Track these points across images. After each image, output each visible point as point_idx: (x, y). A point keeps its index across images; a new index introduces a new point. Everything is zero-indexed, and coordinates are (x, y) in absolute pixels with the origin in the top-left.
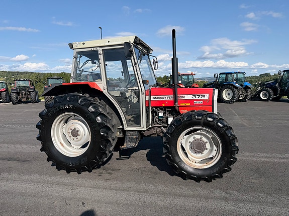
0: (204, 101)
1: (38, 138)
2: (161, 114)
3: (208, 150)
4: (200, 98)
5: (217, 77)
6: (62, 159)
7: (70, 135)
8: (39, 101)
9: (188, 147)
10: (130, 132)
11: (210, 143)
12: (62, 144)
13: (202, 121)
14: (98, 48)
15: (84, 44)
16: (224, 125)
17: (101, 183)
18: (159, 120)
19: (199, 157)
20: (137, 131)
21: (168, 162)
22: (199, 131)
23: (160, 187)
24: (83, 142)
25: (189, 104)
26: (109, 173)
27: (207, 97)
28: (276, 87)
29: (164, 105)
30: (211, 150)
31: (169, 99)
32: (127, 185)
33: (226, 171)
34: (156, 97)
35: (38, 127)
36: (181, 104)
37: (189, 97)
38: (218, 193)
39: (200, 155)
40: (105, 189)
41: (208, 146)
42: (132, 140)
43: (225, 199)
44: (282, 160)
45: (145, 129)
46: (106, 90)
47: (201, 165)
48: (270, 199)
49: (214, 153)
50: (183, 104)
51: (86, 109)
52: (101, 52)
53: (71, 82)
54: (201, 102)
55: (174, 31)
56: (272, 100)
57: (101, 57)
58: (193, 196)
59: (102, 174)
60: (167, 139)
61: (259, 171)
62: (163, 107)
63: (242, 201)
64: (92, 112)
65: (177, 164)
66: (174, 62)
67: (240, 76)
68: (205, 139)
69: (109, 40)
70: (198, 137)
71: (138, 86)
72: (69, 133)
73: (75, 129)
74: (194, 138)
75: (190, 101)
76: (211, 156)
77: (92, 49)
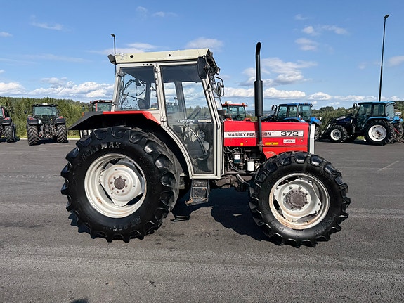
0: (298, 139)
1: (63, 192)
2: (237, 157)
3: (308, 205)
4: (291, 135)
5: (275, 110)
6: (102, 222)
7: (113, 186)
8: (18, 140)
9: (282, 201)
10: (198, 182)
11: (311, 195)
12: (99, 200)
13: (305, 165)
14: (154, 64)
15: (132, 56)
16: (333, 171)
17: (164, 253)
18: (235, 165)
19: (297, 214)
20: (207, 179)
21: (257, 221)
22: (298, 180)
23: (251, 256)
24: (131, 196)
25: (277, 143)
26: (170, 240)
27: (300, 134)
28: (350, 124)
29: (242, 144)
30: (313, 205)
31: (249, 136)
32: (203, 254)
33: (334, 231)
34: (232, 133)
35: (63, 174)
36: (267, 144)
37: (276, 134)
38: (328, 260)
39: (298, 211)
40: (175, 261)
41: (309, 198)
42: (200, 193)
43: (341, 267)
44: (389, 217)
45: (219, 177)
46: (165, 123)
47: (301, 224)
48: (394, 265)
49: (317, 208)
50: (269, 144)
51: (141, 149)
52: (159, 70)
53: (113, 110)
54: (293, 141)
55: (259, 45)
56: (345, 142)
57: (158, 76)
58: (299, 266)
59: (160, 242)
60: (255, 191)
61: (366, 231)
62: (242, 147)
63: (362, 269)
64: (150, 154)
65: (270, 224)
66: (258, 86)
67: (305, 109)
68: (304, 190)
69: (170, 53)
70: (295, 187)
71: (212, 118)
72: (111, 183)
73: (120, 177)
74: (290, 188)
75: (279, 139)
76: (313, 212)
77: (146, 65)
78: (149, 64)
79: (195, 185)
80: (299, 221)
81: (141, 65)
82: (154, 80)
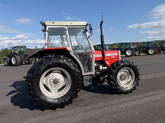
0: (116, 56)
2: (95, 65)
4: (114, 55)
10: (86, 76)
21: (114, 87)
26: (80, 103)
27: (116, 54)
29: (98, 60)
31: (100, 56)
36: (106, 59)
37: (109, 55)
39: (124, 81)
45: (94, 73)
46: (72, 52)
49: (130, 79)
50: (107, 58)
52: (67, 29)
54: (114, 57)
55: (102, 22)
57: (67, 32)
66: (102, 37)
69: (71, 22)
70: (123, 73)
71: (91, 50)
72: (52, 82)
73: (56, 78)
74: (121, 73)
75: (110, 57)
76: (129, 81)
77: (61, 27)
78: (62, 27)
79: (85, 78)
80: (125, 85)
81: (59, 27)
82: (65, 34)
